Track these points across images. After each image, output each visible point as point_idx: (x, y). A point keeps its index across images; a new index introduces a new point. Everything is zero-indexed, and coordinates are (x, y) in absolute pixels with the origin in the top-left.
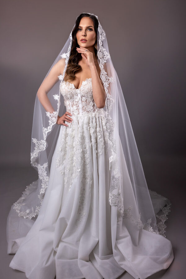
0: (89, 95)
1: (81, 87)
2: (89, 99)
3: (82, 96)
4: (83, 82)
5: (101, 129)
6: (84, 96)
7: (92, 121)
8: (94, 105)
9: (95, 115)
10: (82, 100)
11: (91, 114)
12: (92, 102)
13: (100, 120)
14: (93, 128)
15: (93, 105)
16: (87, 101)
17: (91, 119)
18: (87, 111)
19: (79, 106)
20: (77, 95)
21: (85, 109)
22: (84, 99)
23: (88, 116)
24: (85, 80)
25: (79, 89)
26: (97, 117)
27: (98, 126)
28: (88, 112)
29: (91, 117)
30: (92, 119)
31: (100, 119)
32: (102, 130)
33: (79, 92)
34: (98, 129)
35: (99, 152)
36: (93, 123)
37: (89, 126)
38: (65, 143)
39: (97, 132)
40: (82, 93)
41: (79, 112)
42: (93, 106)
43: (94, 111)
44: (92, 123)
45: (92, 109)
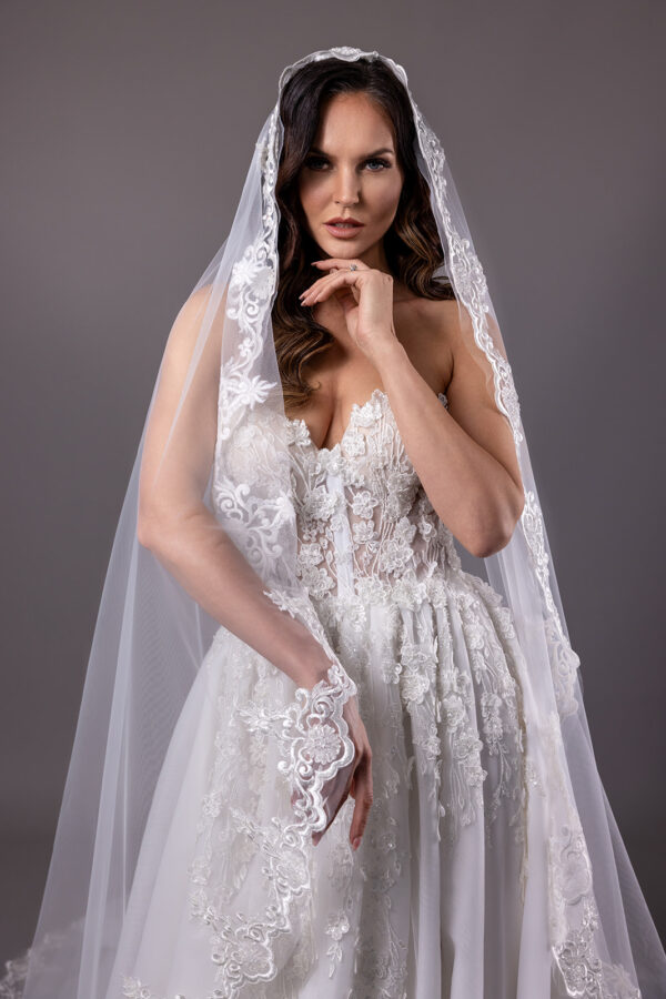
0: (395, 482)
1: (346, 438)
2: (393, 505)
3: (350, 491)
4: (355, 407)
5: (465, 674)
6: (362, 489)
7: (415, 630)
8: (418, 536)
9: (432, 593)
10: (349, 510)
11: (409, 590)
12: (405, 520)
13: (458, 622)
14: (421, 671)
15: (411, 535)
16: (383, 516)
17: (407, 618)
18: (381, 576)
19: (336, 543)
20: (324, 482)
21: (372, 561)
22: (362, 502)
23: (389, 600)
24: (369, 399)
25: (337, 448)
26: (440, 606)
27: (449, 656)
28: (388, 577)
29: (409, 605)
30: (415, 615)
31: (456, 615)
32: (469, 679)
33: (335, 466)
34: (450, 676)
35: (454, 809)
36: (422, 640)
37: (399, 659)
38: (246, 767)
39: (446, 690)
40: (349, 470)
41: (335, 581)
42: (412, 545)
43: (421, 569)
44: (416, 639)
45: (411, 560)
